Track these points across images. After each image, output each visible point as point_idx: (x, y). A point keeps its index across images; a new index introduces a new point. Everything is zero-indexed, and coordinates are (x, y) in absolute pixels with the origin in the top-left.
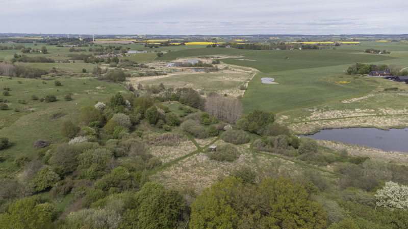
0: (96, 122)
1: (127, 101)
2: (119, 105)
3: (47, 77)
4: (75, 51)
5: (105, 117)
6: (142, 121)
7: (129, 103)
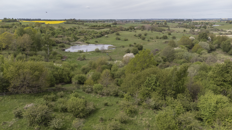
0: (188, 45)
1: (209, 37)
2: (204, 38)
3: (164, 32)
4: (181, 24)
5: (193, 44)
6: (218, 49)
7: (211, 39)
